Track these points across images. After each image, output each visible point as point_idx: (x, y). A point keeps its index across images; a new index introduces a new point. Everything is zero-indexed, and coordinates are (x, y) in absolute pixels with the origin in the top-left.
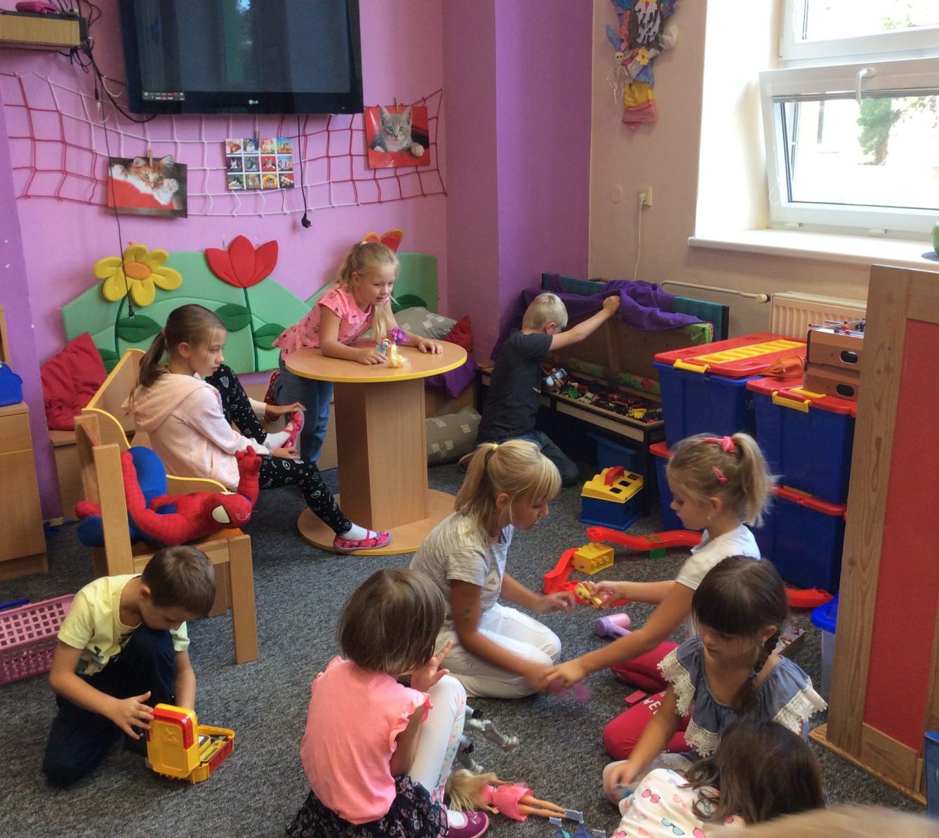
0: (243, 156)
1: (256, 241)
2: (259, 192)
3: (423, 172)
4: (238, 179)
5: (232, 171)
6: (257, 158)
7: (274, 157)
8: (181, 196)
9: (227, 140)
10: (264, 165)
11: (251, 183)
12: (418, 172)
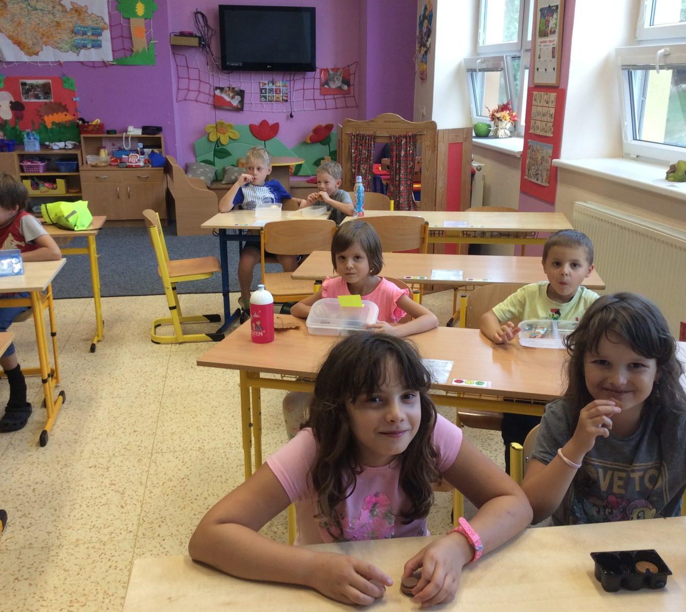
0: (267, 88)
1: (271, 122)
2: (273, 102)
3: (347, 97)
4: (265, 97)
5: (262, 93)
6: (273, 89)
7: (280, 89)
8: (242, 102)
9: (261, 81)
10: (276, 91)
11: (270, 99)
12: (344, 97)
